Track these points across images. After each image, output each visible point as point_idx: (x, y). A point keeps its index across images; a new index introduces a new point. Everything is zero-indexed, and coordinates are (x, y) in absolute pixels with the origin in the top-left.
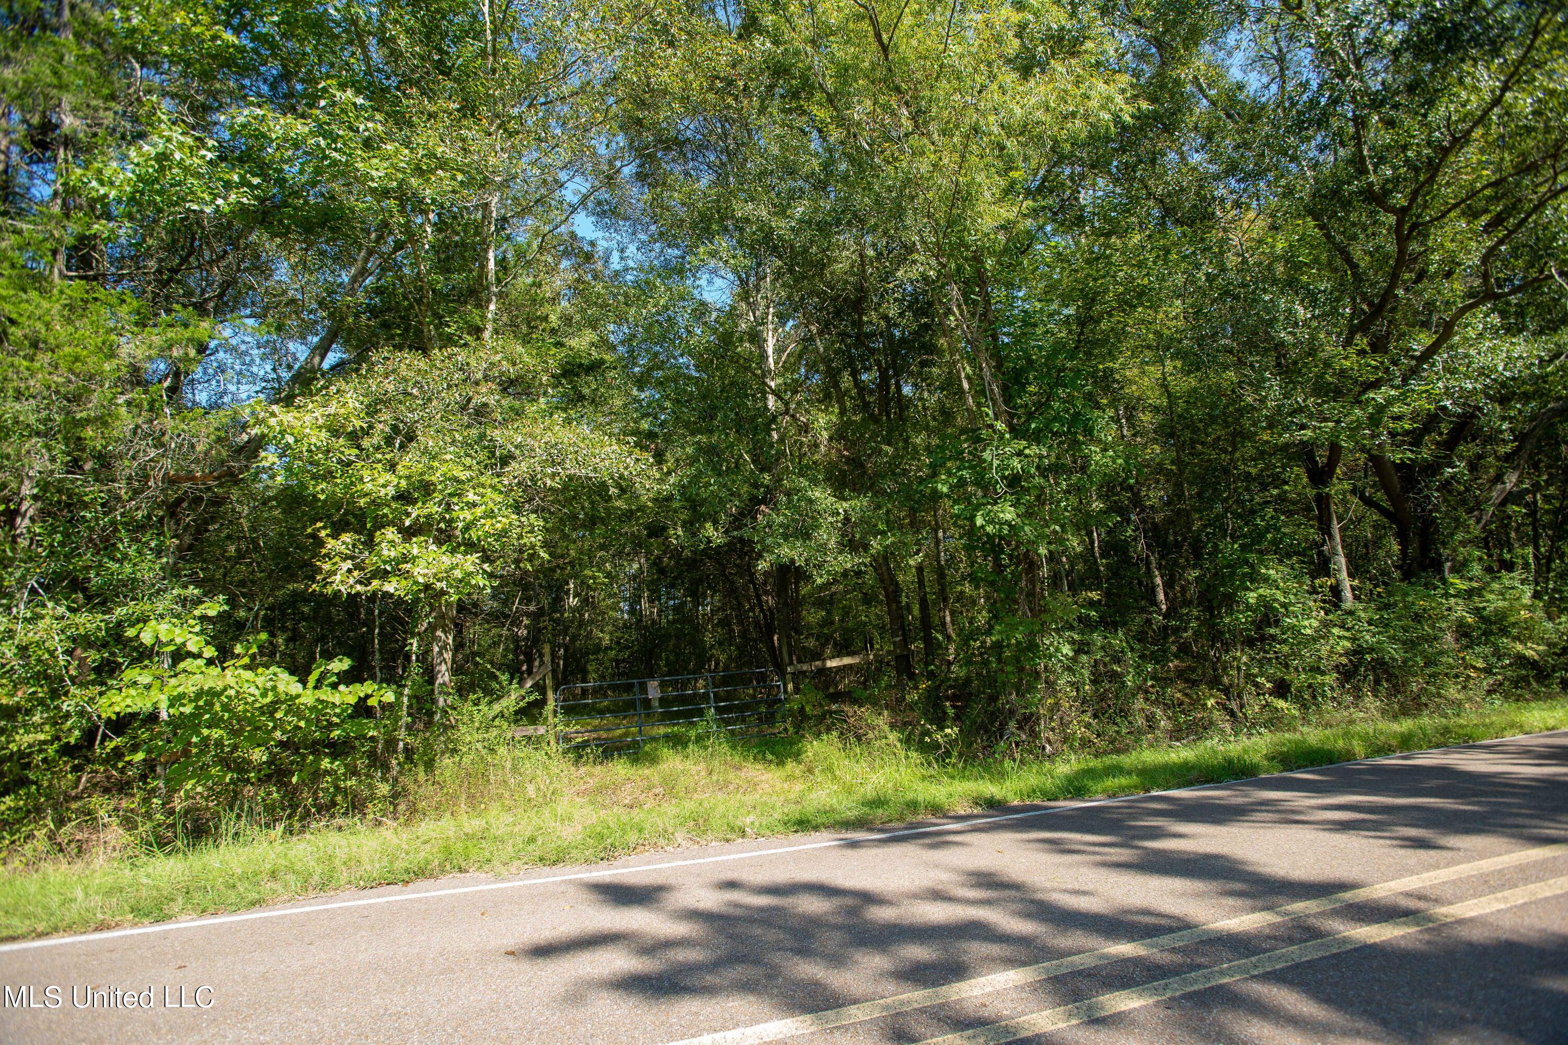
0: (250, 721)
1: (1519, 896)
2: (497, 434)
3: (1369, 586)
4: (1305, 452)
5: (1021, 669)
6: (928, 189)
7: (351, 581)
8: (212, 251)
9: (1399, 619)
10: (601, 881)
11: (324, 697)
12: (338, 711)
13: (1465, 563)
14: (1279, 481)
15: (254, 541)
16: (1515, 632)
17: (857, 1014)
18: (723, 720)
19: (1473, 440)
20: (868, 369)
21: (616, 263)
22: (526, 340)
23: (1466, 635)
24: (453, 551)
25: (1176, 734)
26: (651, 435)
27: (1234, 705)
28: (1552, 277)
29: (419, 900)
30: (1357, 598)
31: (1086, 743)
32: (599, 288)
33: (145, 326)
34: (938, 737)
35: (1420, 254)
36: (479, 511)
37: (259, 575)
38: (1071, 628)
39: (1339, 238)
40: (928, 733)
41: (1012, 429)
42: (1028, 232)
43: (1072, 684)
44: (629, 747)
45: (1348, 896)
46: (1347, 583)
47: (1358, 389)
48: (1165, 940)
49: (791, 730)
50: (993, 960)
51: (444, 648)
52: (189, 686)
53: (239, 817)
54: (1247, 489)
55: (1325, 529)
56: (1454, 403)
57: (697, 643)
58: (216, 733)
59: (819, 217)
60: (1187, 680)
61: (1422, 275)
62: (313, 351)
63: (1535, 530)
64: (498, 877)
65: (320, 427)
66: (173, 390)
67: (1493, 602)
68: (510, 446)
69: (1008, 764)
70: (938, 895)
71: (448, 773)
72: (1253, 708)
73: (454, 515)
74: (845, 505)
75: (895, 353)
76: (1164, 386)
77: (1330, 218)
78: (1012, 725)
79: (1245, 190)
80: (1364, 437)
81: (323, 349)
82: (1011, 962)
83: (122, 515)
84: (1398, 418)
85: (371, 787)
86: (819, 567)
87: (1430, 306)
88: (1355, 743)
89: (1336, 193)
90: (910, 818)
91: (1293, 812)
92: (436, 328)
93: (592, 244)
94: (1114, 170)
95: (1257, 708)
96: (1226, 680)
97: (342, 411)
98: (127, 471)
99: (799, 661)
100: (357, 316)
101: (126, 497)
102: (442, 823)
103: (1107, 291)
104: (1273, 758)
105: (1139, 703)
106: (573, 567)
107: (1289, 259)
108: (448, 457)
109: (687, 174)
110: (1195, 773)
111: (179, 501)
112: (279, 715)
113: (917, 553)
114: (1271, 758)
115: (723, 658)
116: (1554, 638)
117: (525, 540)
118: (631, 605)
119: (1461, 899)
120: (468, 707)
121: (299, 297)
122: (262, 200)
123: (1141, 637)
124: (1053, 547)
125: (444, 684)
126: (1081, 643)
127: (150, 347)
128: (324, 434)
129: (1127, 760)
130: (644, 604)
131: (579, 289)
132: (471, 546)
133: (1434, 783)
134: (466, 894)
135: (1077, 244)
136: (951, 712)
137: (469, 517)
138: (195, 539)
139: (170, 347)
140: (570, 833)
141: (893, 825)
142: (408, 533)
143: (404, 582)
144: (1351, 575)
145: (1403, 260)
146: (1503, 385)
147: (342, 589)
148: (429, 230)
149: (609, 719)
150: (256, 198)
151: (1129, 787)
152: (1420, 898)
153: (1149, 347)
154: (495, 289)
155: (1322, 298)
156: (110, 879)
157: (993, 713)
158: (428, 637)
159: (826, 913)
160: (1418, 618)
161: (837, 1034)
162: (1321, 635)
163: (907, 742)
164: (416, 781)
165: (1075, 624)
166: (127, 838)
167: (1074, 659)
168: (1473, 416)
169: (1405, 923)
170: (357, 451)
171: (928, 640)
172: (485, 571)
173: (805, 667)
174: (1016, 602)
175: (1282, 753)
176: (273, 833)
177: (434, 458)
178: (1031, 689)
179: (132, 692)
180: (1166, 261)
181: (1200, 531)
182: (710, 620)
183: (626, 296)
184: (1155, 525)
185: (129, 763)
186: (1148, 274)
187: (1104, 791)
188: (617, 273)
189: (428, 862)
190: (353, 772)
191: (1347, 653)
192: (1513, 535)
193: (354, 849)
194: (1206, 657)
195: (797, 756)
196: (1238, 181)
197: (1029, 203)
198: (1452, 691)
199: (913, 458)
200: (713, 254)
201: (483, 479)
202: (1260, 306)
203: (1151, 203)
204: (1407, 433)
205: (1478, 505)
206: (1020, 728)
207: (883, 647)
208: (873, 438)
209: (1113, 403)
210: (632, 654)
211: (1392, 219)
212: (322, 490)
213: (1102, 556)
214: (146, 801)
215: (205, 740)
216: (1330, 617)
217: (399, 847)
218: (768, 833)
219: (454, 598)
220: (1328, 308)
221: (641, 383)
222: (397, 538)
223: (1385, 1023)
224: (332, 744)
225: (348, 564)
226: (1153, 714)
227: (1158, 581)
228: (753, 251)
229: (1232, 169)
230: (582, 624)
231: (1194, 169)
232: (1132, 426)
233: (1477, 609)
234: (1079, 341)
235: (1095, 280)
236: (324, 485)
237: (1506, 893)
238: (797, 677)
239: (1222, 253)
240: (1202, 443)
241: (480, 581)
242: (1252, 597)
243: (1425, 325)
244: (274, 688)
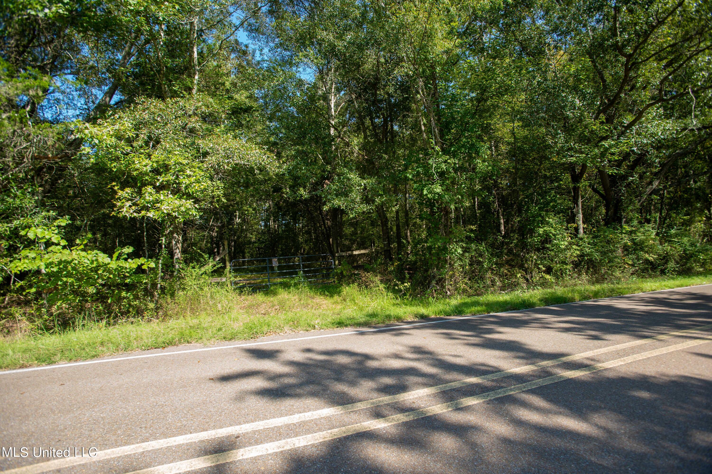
0: (86, 275)
1: (629, 359)
2: (200, 142)
3: (590, 227)
4: (571, 167)
5: (439, 259)
6: (412, 30)
7: (131, 211)
8: (46, 38)
9: (601, 242)
10: (251, 348)
11: (121, 265)
12: (128, 270)
13: (631, 219)
14: (558, 179)
15: (82, 189)
16: (646, 249)
17: (360, 406)
18: (306, 276)
19: (643, 165)
20: (379, 117)
21: (258, 57)
22: (213, 95)
23: (627, 250)
24: (181, 198)
25: (503, 288)
26: (275, 144)
27: (528, 277)
28: (688, 93)
29: (170, 356)
30: (585, 232)
31: (464, 291)
32: (250, 71)
33: (13, 77)
34: (401, 287)
35: (634, 77)
36: (193, 179)
37: (86, 205)
38: (462, 241)
39: (599, 66)
40: (397, 285)
41: (443, 150)
42: (457, 55)
43: (461, 266)
44: (264, 287)
45: (564, 359)
46: (582, 226)
47: (597, 139)
48: (490, 376)
49: (336, 282)
50: (419, 384)
51: (177, 242)
52: (55, 259)
53: (84, 318)
54: (545, 182)
55: (575, 202)
56: (638, 149)
57: (294, 240)
58: (70, 280)
59: (358, 41)
60: (510, 265)
61: (633, 87)
62: (106, 94)
63: (661, 206)
64: (205, 346)
65: (112, 136)
66: (33, 112)
67: (640, 237)
68: (207, 149)
69: (431, 299)
70: (397, 356)
71: (181, 299)
72: (536, 278)
73: (181, 181)
74: (364, 181)
75: (391, 110)
76: (513, 133)
77: (597, 57)
78: (434, 282)
79: (560, 40)
80: (597, 162)
81: (111, 94)
82: (426, 385)
83: (12, 175)
84: (613, 154)
85: (146, 305)
86: (352, 209)
87: (634, 102)
88: (576, 294)
89: (601, 45)
90: (387, 322)
91: (547, 323)
92: (169, 87)
93: (247, 46)
94: (500, 25)
95: (538, 278)
96: (526, 265)
97: (122, 128)
98: (12, 154)
99: (342, 251)
100: (127, 77)
101: (13, 167)
102: (179, 321)
103: (491, 86)
104: (542, 300)
105: (489, 275)
106: (238, 205)
107: (576, 76)
108: (177, 153)
109: (294, 12)
110: (509, 306)
111: (41, 168)
112: (100, 272)
113: (396, 205)
114: (541, 300)
115: (307, 248)
116: (661, 252)
117: (215, 193)
118: (265, 223)
119: (607, 360)
120: (190, 269)
121: (96, 65)
122: (71, 12)
123: (492, 245)
124: (457, 205)
125: (178, 259)
126: (466, 248)
127: (17, 89)
128: (114, 139)
129: (481, 299)
130: (271, 223)
131: (240, 69)
132: (189, 196)
133: (605, 312)
134: (191, 353)
135: (480, 61)
136: (407, 276)
137: (188, 182)
138: (52, 188)
139: (28, 90)
140: (237, 326)
141: (380, 325)
142: (159, 189)
143: (157, 213)
144: (584, 223)
145: (626, 79)
146: (659, 142)
147: (127, 215)
148: (162, 34)
149: (254, 275)
150: (67, 10)
151: (481, 311)
152: (592, 360)
153: (508, 114)
154: (197, 68)
155: (588, 96)
156: (24, 346)
157: (425, 277)
158: (170, 237)
159: (349, 363)
160: (608, 242)
161: (352, 414)
162: (567, 248)
163: (388, 289)
164: (167, 302)
165: (464, 239)
166: (31, 326)
167: (463, 255)
168: (645, 155)
169: (585, 370)
170: (131, 148)
171: (400, 243)
172: (196, 208)
173: (344, 254)
174: (439, 228)
175: (546, 298)
176: (101, 325)
177: (170, 152)
178: (443, 267)
179: (26, 261)
180: (520, 74)
181: (522, 201)
182: (301, 230)
183: (263, 75)
184: (503, 196)
185: (29, 293)
186: (511, 80)
187: (471, 312)
188: (259, 62)
189: (173, 339)
190: (136, 297)
191: (578, 256)
192: (652, 208)
193: (139, 333)
194: (519, 255)
195: (339, 293)
196: (558, 36)
197: (459, 40)
198: (618, 273)
199: (397, 161)
200: (306, 56)
201: (194, 164)
202: (560, 99)
203: (516, 43)
204: (616, 161)
205: (641, 193)
206: (437, 284)
207: (379, 245)
208: (379, 150)
209: (490, 139)
210: (265, 245)
211: (624, 59)
212: (114, 166)
213: (479, 209)
214: (38, 309)
215: (65, 283)
216: (573, 241)
217: (160, 332)
218: (325, 327)
219: (182, 220)
220: (590, 101)
221: (271, 119)
222: (153, 191)
223: (571, 409)
224: (126, 285)
225: (130, 203)
226: (494, 280)
227: (502, 221)
228: (325, 56)
229: (555, 29)
230: (242, 231)
231: (538, 28)
232: (497, 151)
233: (633, 239)
234: (476, 110)
235: (487, 81)
236: (115, 164)
237: (625, 358)
238: (340, 258)
239: (546, 72)
240: (527, 160)
241: (194, 212)
242: (541, 231)
243: (631, 111)
244: (97, 260)
